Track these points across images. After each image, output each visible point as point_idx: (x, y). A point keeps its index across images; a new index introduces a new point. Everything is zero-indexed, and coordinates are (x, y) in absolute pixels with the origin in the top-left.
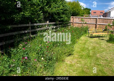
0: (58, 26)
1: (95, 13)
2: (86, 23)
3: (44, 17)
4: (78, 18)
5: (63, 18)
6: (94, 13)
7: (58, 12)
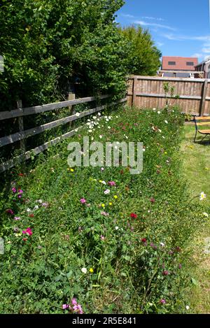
0: (99, 108)
3: (59, 80)
4: (148, 80)
5: (115, 82)
6: (170, 63)
7: (100, 59)
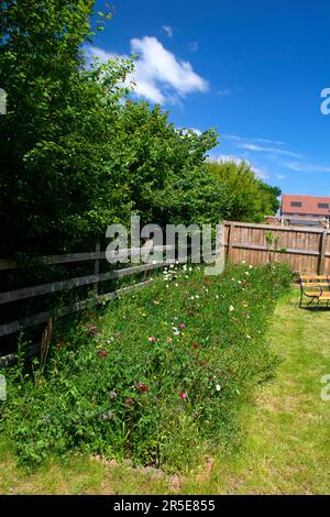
1: (299, 204)
2: (283, 252)
6: (294, 204)
